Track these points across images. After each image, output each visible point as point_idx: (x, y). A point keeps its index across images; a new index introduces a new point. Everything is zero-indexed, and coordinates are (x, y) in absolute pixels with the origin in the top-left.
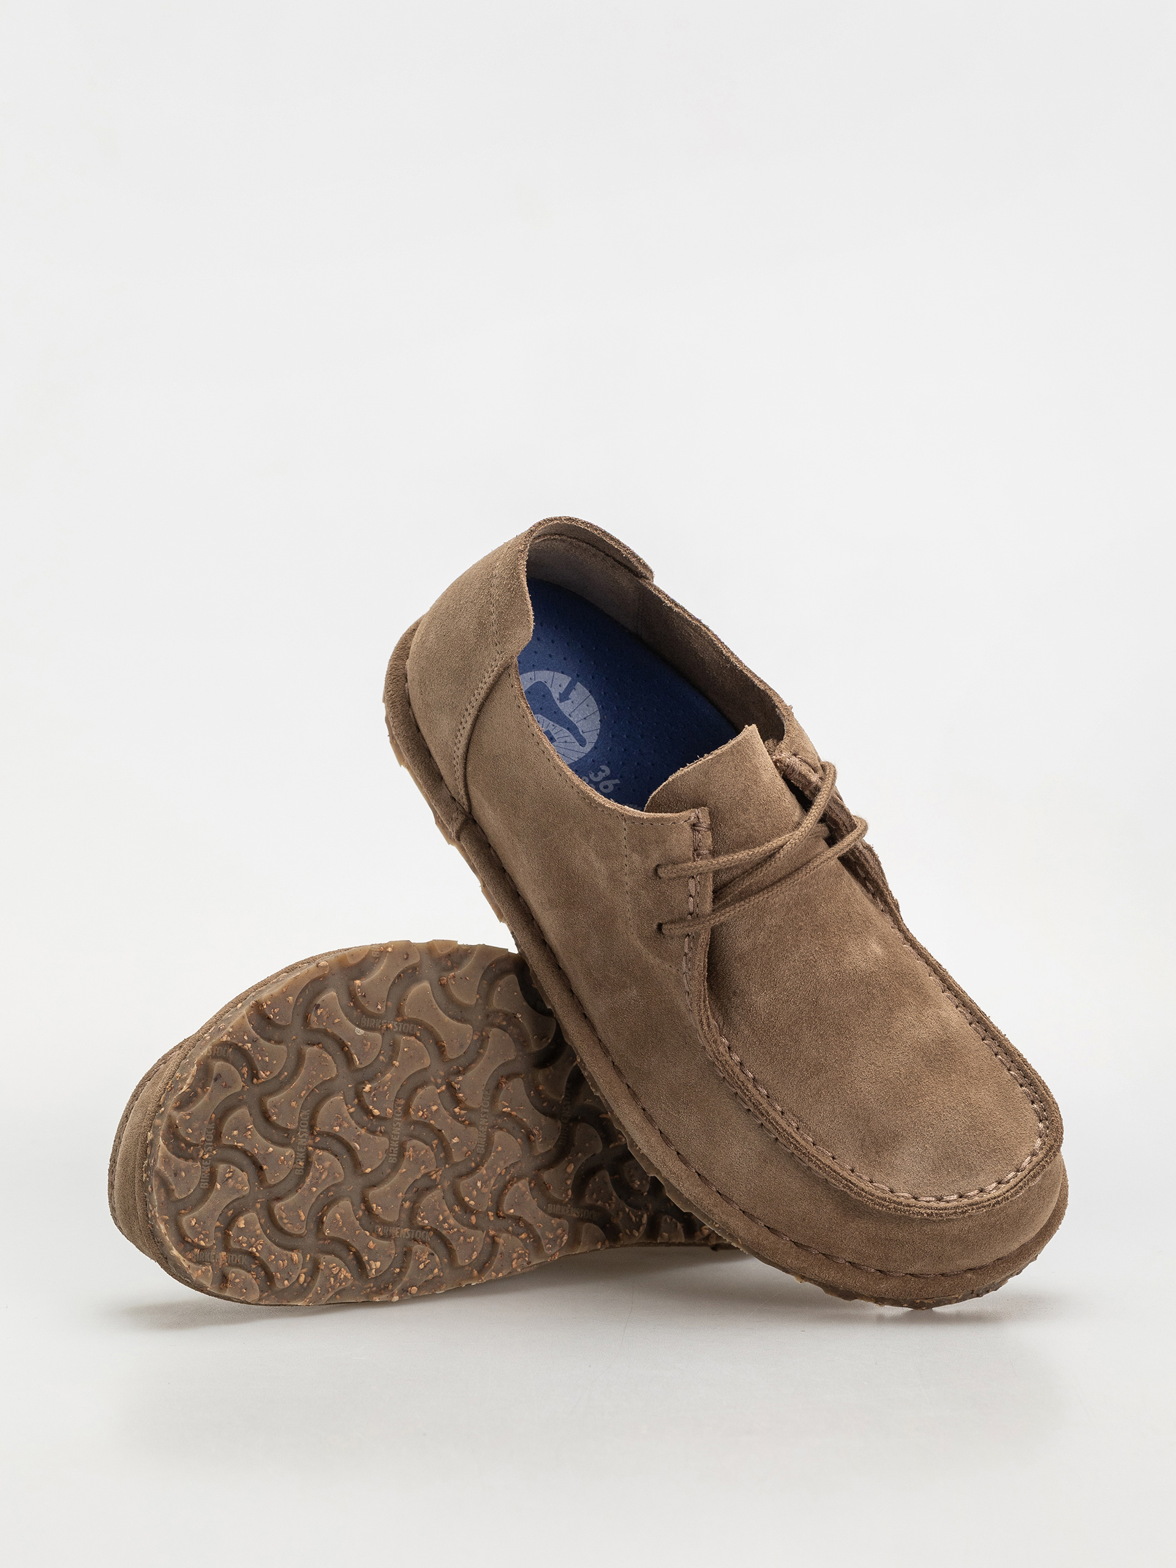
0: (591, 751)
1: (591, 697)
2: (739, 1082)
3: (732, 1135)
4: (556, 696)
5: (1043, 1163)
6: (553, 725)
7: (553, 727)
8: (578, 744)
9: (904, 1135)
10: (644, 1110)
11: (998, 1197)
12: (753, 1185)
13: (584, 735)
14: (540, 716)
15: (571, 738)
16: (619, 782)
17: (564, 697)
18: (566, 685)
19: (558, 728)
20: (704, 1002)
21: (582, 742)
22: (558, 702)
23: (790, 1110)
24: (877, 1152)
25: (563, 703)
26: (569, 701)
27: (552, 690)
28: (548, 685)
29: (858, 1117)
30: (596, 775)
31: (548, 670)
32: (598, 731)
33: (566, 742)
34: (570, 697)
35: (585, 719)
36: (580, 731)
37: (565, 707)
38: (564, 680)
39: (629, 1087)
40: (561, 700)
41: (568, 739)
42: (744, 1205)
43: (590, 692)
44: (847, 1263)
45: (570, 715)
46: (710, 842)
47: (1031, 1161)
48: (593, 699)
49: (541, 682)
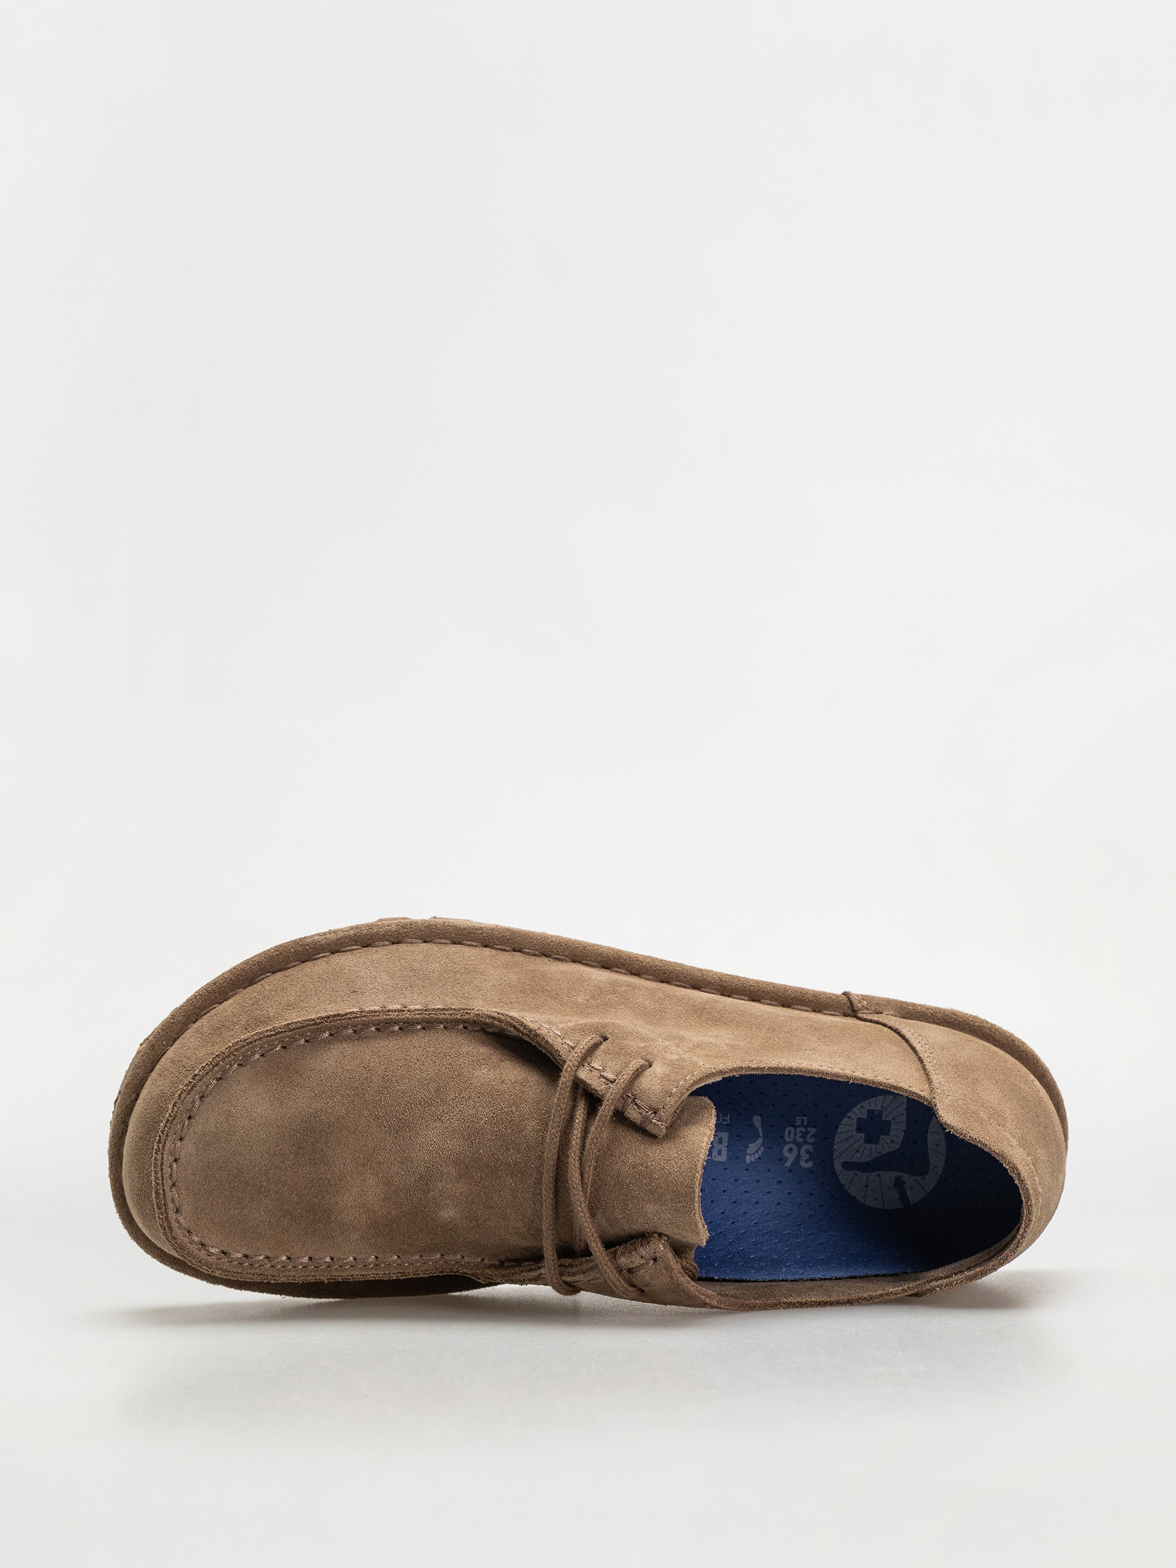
0: (833, 1165)
1: (882, 1207)
4: (906, 1177)
5: (163, 1210)
6: (880, 1152)
7: (878, 1150)
8: (848, 1161)
11: (164, 1147)
13: (851, 1173)
14: (897, 1148)
15: (857, 1159)
16: (786, 1165)
17: (899, 1184)
18: (908, 1195)
19: (875, 1155)
21: (847, 1165)
22: (898, 1174)
25: (894, 1178)
26: (891, 1186)
27: (913, 1178)
28: (919, 1178)
30: (807, 1152)
31: (933, 1190)
32: (846, 1188)
33: (858, 1151)
34: (895, 1189)
35: (867, 1186)
36: (858, 1173)
37: (889, 1176)
38: (915, 1196)
40: (897, 1179)
41: (858, 1155)
43: (887, 1210)
45: (879, 1175)
47: (173, 1201)
48: (878, 1207)
49: (927, 1174)
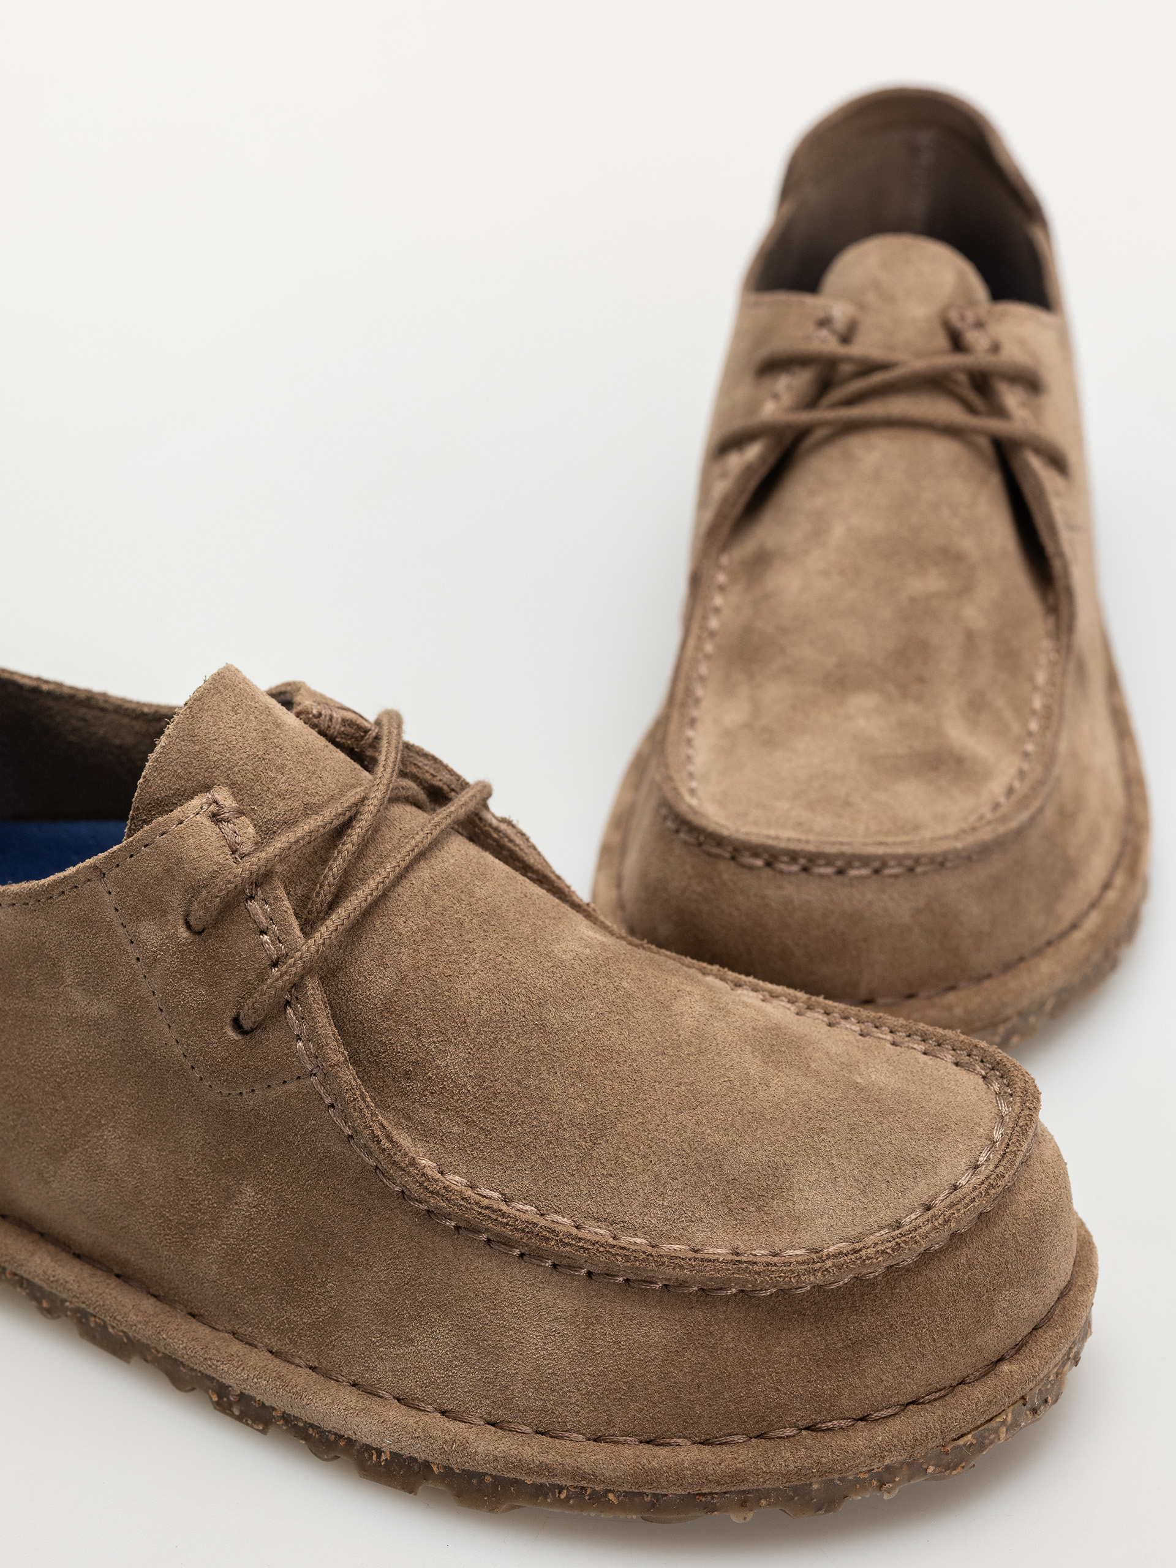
2: (483, 1212)
3: (514, 1315)
9: (787, 1162)
10: (354, 1385)
12: (587, 1379)
20: (365, 1101)
23: (588, 1216)
24: (759, 1209)
29: (700, 1166)
39: (313, 1369)
42: (589, 1425)
44: (804, 1432)
46: (251, 831)
